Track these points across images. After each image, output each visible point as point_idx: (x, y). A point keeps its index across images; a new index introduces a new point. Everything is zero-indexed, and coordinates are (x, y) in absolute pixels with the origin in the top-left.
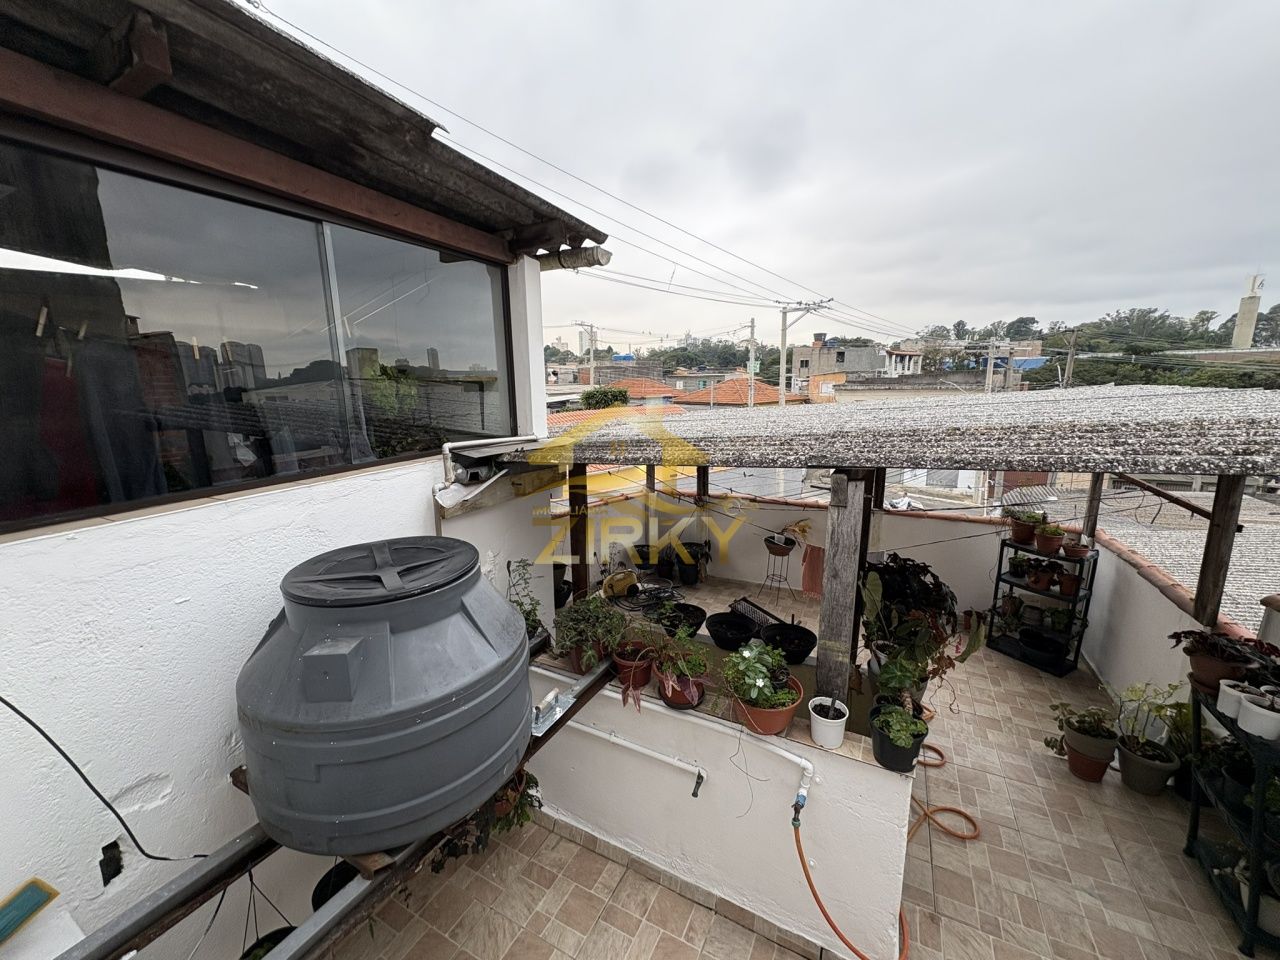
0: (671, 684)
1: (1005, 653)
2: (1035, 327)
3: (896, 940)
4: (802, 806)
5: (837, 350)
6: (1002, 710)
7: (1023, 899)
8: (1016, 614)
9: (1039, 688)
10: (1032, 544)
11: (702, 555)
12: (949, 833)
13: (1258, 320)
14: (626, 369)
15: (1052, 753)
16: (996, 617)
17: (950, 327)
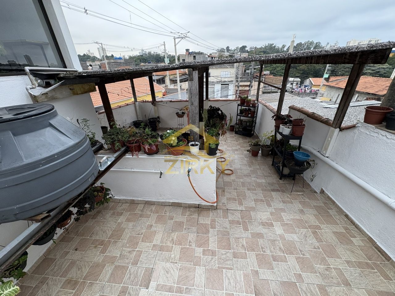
0: (147, 147)
1: (239, 134)
2: (247, 49)
3: (215, 196)
4: (190, 171)
5: (193, 55)
6: (238, 147)
7: (242, 183)
8: (241, 124)
9: (246, 141)
10: (245, 104)
11: (157, 121)
12: (227, 174)
13: (294, 48)
14: (120, 63)
15: (248, 153)
16: (237, 126)
17: (225, 48)
